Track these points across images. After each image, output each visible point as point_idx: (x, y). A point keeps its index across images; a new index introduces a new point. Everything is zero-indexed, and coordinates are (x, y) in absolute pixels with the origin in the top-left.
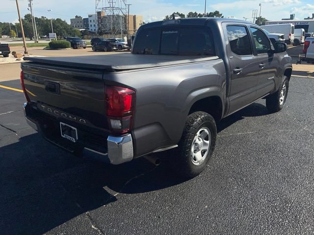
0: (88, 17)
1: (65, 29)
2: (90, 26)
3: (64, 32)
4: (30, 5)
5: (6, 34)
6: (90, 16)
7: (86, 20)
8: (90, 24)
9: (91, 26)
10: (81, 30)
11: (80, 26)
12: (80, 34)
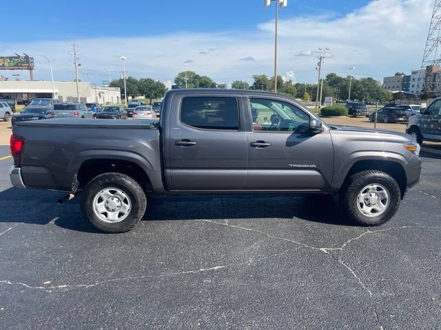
0: (410, 74)
1: (368, 91)
2: (411, 86)
3: (366, 96)
4: (319, 64)
5: (300, 97)
6: (414, 73)
7: (407, 78)
8: (412, 83)
9: (413, 86)
10: (394, 92)
11: (396, 87)
12: (391, 98)
